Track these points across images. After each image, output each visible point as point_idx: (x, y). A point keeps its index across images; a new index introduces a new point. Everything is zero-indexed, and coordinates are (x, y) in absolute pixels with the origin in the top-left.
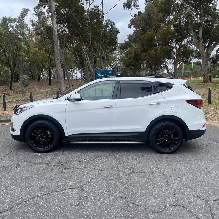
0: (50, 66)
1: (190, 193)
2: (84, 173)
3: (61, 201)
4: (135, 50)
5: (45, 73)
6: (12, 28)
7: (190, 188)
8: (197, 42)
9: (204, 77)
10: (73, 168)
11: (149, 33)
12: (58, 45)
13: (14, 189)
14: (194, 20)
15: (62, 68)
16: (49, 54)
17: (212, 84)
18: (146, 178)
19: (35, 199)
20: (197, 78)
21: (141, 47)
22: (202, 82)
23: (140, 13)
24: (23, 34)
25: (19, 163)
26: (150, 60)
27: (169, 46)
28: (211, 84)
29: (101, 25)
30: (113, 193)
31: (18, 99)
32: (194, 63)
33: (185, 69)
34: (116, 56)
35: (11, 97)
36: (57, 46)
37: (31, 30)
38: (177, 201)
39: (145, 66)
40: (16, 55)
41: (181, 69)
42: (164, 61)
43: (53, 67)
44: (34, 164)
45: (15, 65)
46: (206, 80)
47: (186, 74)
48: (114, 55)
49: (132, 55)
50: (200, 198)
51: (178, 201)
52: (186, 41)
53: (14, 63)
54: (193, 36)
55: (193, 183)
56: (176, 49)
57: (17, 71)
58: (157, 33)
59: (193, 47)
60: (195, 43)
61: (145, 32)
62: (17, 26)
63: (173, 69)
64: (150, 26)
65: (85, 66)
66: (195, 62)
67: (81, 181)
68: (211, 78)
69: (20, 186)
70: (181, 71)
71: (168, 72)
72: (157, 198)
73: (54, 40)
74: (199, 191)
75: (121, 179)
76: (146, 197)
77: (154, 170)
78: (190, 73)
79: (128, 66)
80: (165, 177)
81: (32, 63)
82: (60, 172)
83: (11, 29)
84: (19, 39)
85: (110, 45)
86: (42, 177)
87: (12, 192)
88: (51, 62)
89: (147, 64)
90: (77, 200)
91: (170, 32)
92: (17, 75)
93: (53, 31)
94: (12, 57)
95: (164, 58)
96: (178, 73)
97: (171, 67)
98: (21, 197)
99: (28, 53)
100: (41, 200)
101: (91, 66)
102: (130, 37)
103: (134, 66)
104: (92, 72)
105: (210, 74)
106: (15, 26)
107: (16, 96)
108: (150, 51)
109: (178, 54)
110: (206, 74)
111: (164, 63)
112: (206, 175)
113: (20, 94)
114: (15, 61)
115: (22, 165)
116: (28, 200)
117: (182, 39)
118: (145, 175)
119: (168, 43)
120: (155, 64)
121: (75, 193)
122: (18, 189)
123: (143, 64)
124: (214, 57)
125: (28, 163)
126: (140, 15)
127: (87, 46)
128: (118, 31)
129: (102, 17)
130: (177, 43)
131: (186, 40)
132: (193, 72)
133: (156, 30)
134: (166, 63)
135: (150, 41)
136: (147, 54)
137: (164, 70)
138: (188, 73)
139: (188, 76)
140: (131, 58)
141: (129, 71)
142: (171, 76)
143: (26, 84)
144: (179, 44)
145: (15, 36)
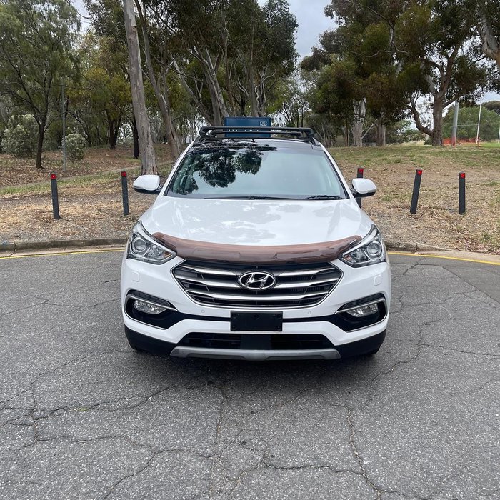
4: (340, 71)
5: (131, 130)
8: (495, 48)
10: (64, 437)
11: (374, 28)
20: (489, 142)
21: (354, 63)
26: (375, 96)
27: (424, 60)
29: (252, 6)
32: (484, 105)
33: (461, 120)
34: (295, 88)
36: (135, 58)
39: (363, 111)
41: (452, 119)
42: (411, 98)
47: (463, 131)
48: (290, 87)
49: (331, 85)
52: (468, 48)
54: (485, 34)
56: (441, 70)
58: (393, 28)
59: (483, 62)
60: (490, 51)
61: (365, 25)
63: (433, 120)
64: (376, 9)
66: (486, 103)
70: (451, 125)
71: (419, 126)
73: (128, 41)
78: (474, 129)
79: (321, 111)
89: (367, 106)
91: (426, 25)
95: (410, 91)
96: (443, 130)
97: (427, 116)
99: (77, 78)
101: (225, 111)
102: (327, 39)
103: (336, 111)
106: (45, 13)
108: (374, 75)
109: (445, 83)
111: (410, 105)
117: (457, 43)
119: (423, 53)
120: (386, 106)
123: (359, 107)
128: (295, 22)
130: (442, 53)
132: (480, 127)
133: (392, 20)
134: (414, 105)
135: (375, 49)
136: (368, 81)
137: (409, 123)
138: (469, 130)
139: (467, 137)
140: (329, 93)
141: (327, 124)
142: (427, 137)
143: (77, 154)
144: (450, 55)
145: (45, 37)
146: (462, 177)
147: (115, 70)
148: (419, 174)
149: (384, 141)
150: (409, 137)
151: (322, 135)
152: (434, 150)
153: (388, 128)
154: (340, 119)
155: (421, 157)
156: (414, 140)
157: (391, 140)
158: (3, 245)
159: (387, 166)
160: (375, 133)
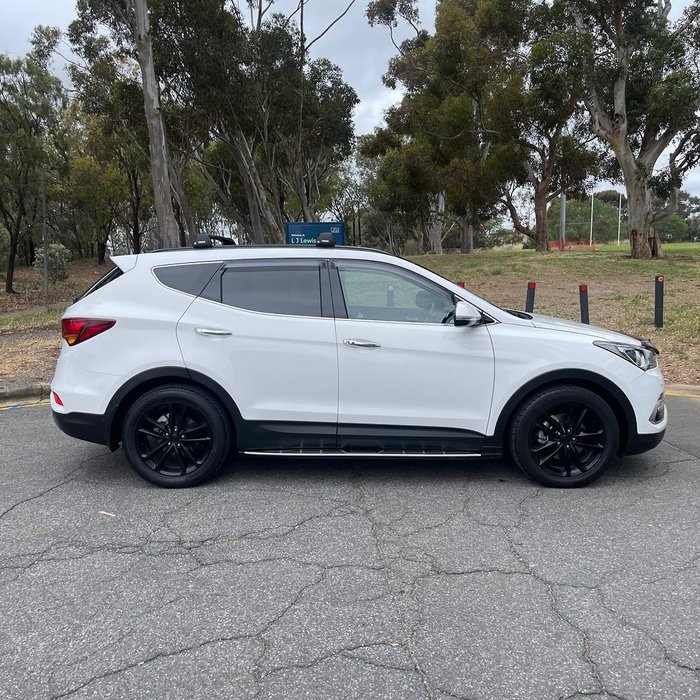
0: (136, 215)
1: (637, 644)
2: (267, 580)
3: (192, 689)
4: (411, 156)
5: (121, 237)
6: (9, 90)
7: (635, 626)
8: (609, 128)
9: (634, 239)
10: (227, 561)
11: (453, 102)
12: (164, 143)
13: (23, 648)
14: (597, 58)
15: (177, 218)
16: (134, 176)
17: (658, 261)
18: (479, 592)
19: (99, 682)
20: (607, 244)
21: (429, 145)
22: (628, 257)
23: (423, 37)
24: (45, 111)
25: (40, 548)
26: (458, 188)
27: (519, 142)
28: (655, 262)
30: (371, 653)
31: (33, 323)
32: (597, 196)
33: (570, 216)
34: (348, 179)
35: (13, 316)
36: (159, 147)
37: (72, 96)
38: (598, 678)
39: (442, 207)
40: (26, 177)
42: (505, 189)
43: (146, 217)
44: (92, 550)
45: (23, 212)
46: (639, 250)
47: (572, 230)
48: (341, 176)
49: (400, 174)
50: (675, 662)
51: (601, 678)
52: (573, 126)
53: (20, 205)
54: (596, 110)
55: (643, 608)
56: (542, 154)
57: (28, 232)
58: (479, 103)
59: (593, 144)
60: (603, 132)
61: (442, 99)
62: (24, 85)
63: (534, 216)
64: (455, 79)
65: (251, 210)
66: (599, 193)
67: (257, 609)
68: (655, 243)
69: (43, 636)
70: (557, 222)
71: (517, 226)
72: (527, 667)
73: (149, 127)
74: (668, 636)
75: (394, 600)
76: (490, 666)
77: (505, 561)
78: (585, 228)
79: (388, 209)
80: (545, 588)
81: (79, 204)
82: (184, 580)
83: (5, 93)
84: (35, 125)
85: (329, 142)
86: (119, 597)
87: (17, 657)
88: (138, 199)
89: (448, 201)
90: (245, 682)
91: (521, 98)
92: (28, 243)
93: (146, 98)
94: (11, 186)
95: (504, 181)
96: (548, 230)
97: (527, 211)
98: (50, 678)
99: (65, 171)
100: (118, 688)
101: (269, 212)
102: (393, 116)
103: (408, 208)
104: (275, 231)
105: (651, 229)
106: (18, 86)
107: (27, 312)
108: (456, 160)
109: (547, 169)
110: (641, 230)
111: (504, 198)
112: (681, 575)
113: (41, 304)
114: (21, 199)
115: (51, 555)
116: (73, 688)
117: (560, 121)
118: (474, 581)
119: (517, 133)
120: (473, 200)
121: (240, 658)
122: (36, 645)
123: (436, 202)
124: (663, 175)
125: (70, 545)
126: (423, 45)
127: (254, 147)
128: (356, 96)
129: (303, 51)
130: (543, 133)
131: (571, 123)
132: (594, 224)
133: (476, 91)
134: (510, 199)
135: (456, 128)
136: (449, 168)
137: (501, 221)
138: (579, 228)
139: (578, 238)
140: (398, 184)
141: (392, 225)
142: (526, 239)
143: (60, 272)
144: (551, 135)
145: (19, 117)
146: (583, 290)
147: (108, 157)
148: (532, 287)
149: (472, 247)
150: (501, 239)
151: (387, 239)
152: (539, 256)
153: (476, 228)
154: (413, 219)
155: (526, 266)
156: (509, 243)
157: (479, 244)
158: (28, 390)
159: (485, 279)
160: (459, 235)
